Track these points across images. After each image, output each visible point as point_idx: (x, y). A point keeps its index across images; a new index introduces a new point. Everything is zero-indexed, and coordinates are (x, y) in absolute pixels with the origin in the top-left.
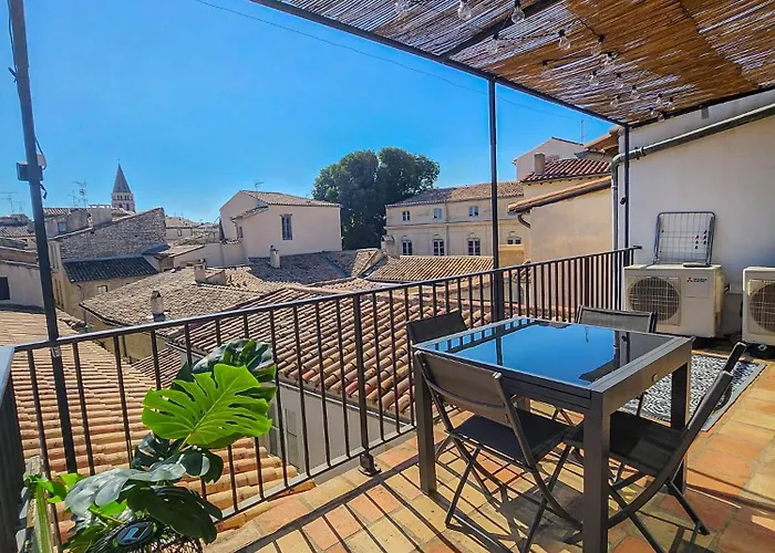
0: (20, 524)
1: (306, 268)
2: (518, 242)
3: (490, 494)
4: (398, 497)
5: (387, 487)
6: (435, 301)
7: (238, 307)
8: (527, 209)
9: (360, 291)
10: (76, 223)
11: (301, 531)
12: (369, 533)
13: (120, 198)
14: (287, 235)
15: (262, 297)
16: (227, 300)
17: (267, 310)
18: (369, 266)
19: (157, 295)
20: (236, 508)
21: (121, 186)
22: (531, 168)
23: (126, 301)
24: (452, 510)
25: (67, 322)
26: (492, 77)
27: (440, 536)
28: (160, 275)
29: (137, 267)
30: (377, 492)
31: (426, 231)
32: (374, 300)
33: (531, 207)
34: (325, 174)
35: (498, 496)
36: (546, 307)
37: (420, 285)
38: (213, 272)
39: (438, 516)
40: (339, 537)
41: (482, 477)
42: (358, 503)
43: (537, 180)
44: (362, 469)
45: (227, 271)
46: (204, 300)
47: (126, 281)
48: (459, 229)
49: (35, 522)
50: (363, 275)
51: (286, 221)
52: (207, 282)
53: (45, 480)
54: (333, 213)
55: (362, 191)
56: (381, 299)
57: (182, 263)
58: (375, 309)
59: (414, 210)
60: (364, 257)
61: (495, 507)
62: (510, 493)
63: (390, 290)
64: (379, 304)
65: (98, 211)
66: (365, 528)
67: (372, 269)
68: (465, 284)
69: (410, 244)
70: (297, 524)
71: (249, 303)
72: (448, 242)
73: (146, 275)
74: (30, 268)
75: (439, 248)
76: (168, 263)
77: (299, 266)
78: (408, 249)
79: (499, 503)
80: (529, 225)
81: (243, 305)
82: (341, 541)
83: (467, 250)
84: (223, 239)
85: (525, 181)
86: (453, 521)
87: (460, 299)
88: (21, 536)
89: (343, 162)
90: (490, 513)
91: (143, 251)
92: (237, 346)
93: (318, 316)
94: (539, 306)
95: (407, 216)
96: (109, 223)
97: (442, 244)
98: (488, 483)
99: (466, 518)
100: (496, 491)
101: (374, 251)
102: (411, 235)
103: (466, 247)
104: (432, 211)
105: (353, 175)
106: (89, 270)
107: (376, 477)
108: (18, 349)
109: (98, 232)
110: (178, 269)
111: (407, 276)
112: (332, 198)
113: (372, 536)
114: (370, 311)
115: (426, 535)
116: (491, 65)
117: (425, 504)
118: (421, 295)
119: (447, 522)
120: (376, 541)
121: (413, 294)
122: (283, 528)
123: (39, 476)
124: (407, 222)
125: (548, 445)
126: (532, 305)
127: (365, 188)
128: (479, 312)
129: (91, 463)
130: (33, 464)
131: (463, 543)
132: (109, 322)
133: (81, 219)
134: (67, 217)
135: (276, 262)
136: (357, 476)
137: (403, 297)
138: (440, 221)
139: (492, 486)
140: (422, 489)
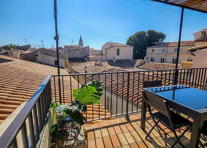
0: (48, 111)
1: (122, 64)
2: (191, 61)
3: (161, 135)
4: (134, 128)
5: (131, 125)
6: (157, 76)
7: (103, 72)
8: (195, 50)
9: (135, 71)
10: (71, 49)
11: (107, 129)
12: (124, 134)
13: (80, 43)
14: (118, 54)
15: (109, 70)
16: (101, 70)
17: (110, 73)
18: (140, 64)
19: (86, 67)
20: (93, 119)
21: (81, 40)
22: (200, 36)
23: (79, 68)
24: (148, 135)
25: (68, 71)
26: (183, 7)
27: (143, 141)
28: (87, 62)
29: (82, 60)
30: (128, 125)
31: (159, 55)
32: (139, 74)
33: (196, 50)
34: (130, 38)
35: (164, 136)
36: (197, 83)
37: (153, 71)
38: (99, 62)
39: (144, 136)
40: (116, 133)
41: (160, 129)
42: (123, 126)
43: (201, 40)
44: (125, 118)
45: (102, 63)
46: (96, 69)
47: (80, 63)
48: (170, 55)
49: (52, 112)
50: (137, 67)
51: (118, 50)
52: (97, 65)
53: (55, 104)
54: (131, 49)
55: (140, 43)
56: (141, 74)
57: (92, 60)
58: (139, 76)
59: (156, 49)
60: (139, 61)
61: (162, 138)
62: (167, 136)
63: (144, 72)
64: (140, 75)
65: (75, 46)
66: (123, 133)
67: (140, 65)
68: (168, 72)
69: (153, 59)
70: (107, 127)
71: (106, 71)
72: (166, 59)
73: (84, 62)
74: (61, 59)
75: (163, 61)
76: (89, 60)
77: (120, 63)
78: (152, 60)
79: (163, 137)
80: (195, 55)
81: (104, 71)
82: (116, 134)
83: (172, 62)
84: (102, 54)
85: (196, 41)
86: (148, 138)
87: (166, 77)
88: (48, 114)
89: (135, 35)
90: (160, 139)
91: (84, 56)
92: (95, 81)
93: (123, 76)
94: (194, 82)
95: (153, 51)
96: (78, 49)
97: (164, 59)
98: (161, 131)
99: (152, 139)
100: (163, 134)
101: (142, 60)
102: (154, 56)
103: (172, 61)
104: (162, 50)
105: (138, 38)
106: (73, 60)
107: (129, 121)
108: (52, 76)
109: (75, 51)
110: (91, 61)
111: (151, 68)
112: (131, 45)
113: (124, 135)
114: (137, 77)
115: (139, 140)
116: (183, 3)
117: (141, 132)
118: (153, 74)
119: (146, 138)
120: (125, 137)
121: (151, 74)
122: (103, 127)
123: (54, 103)
124: (153, 52)
125: (181, 125)
126: (191, 81)
127: (141, 42)
128: (172, 81)
129: (64, 102)
130: (53, 100)
131: (149, 145)
132: (76, 72)
133: (72, 48)
134: (69, 47)
135: (114, 61)
136: (124, 120)
137: (148, 74)
138: (164, 52)
139: (162, 132)
140: (141, 127)
